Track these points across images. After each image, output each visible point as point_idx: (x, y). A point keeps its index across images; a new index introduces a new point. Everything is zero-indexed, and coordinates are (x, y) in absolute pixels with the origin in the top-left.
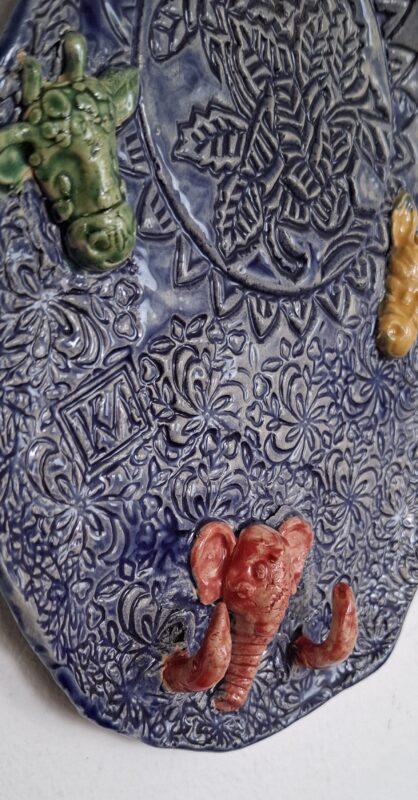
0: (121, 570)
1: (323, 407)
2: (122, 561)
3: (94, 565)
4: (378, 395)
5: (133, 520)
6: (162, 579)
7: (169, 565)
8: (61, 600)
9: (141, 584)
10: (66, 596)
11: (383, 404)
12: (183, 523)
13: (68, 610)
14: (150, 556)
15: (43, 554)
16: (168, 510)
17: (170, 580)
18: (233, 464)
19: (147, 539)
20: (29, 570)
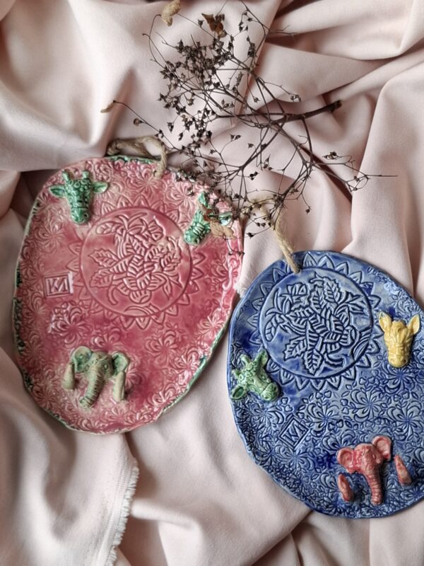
0: (316, 471)
1: (376, 397)
2: (315, 469)
3: (306, 472)
4: (404, 380)
5: (314, 457)
6: (332, 470)
7: (332, 465)
8: (299, 484)
9: (324, 473)
10: (301, 481)
11: (408, 382)
12: (331, 453)
13: (302, 486)
14: (324, 464)
15: (289, 473)
16: (324, 451)
17: (335, 470)
18: (343, 429)
19: (320, 460)
20: (285, 479)
